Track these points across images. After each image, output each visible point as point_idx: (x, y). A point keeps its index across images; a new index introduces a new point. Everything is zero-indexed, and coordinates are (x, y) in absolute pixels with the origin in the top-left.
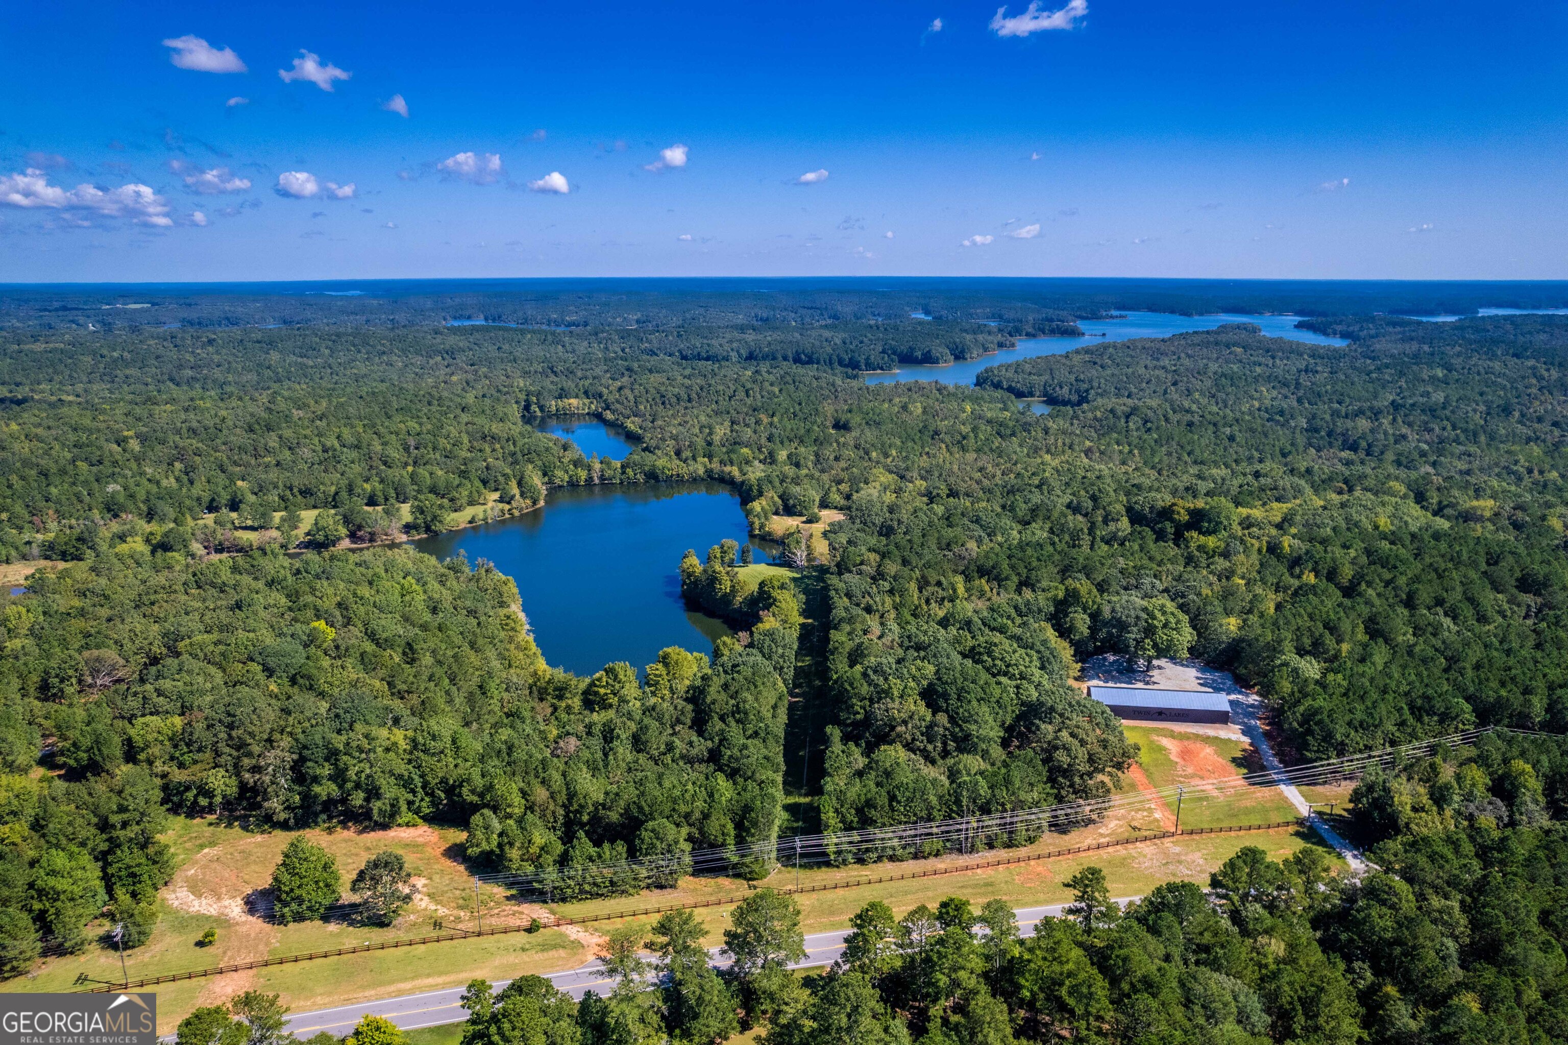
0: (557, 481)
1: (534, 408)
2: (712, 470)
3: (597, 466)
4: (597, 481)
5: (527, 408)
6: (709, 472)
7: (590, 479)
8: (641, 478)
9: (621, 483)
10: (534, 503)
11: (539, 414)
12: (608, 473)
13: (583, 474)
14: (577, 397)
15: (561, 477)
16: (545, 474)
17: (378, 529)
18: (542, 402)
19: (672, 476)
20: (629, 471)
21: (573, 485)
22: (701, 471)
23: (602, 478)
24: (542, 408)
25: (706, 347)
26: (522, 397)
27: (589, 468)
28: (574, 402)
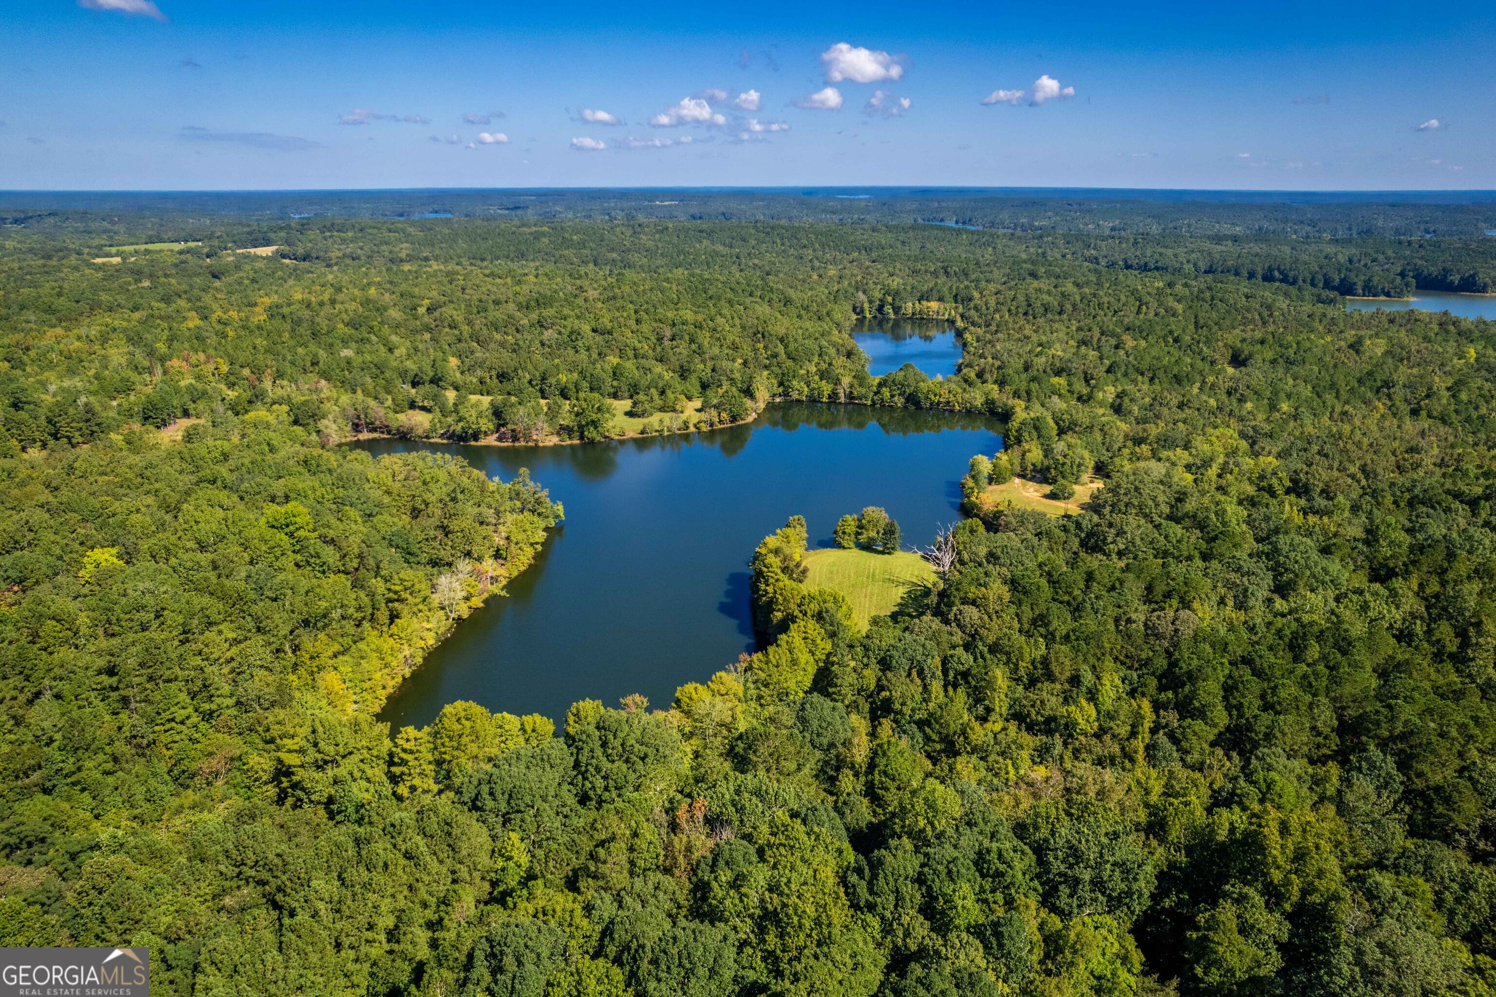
0: (795, 395)
1: (888, 309)
2: (993, 402)
3: (846, 381)
4: (842, 400)
5: (880, 309)
6: (990, 403)
7: (833, 396)
8: (899, 401)
9: (874, 404)
10: (734, 419)
11: (892, 316)
12: (858, 391)
13: (826, 388)
14: (941, 299)
15: (799, 389)
16: (781, 384)
17: (519, 428)
18: (897, 303)
19: (939, 403)
20: (886, 392)
21: (815, 401)
22: (979, 402)
23: (850, 396)
24: (897, 310)
25: (1156, 256)
26: (877, 295)
27: (837, 382)
28: (934, 305)
